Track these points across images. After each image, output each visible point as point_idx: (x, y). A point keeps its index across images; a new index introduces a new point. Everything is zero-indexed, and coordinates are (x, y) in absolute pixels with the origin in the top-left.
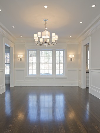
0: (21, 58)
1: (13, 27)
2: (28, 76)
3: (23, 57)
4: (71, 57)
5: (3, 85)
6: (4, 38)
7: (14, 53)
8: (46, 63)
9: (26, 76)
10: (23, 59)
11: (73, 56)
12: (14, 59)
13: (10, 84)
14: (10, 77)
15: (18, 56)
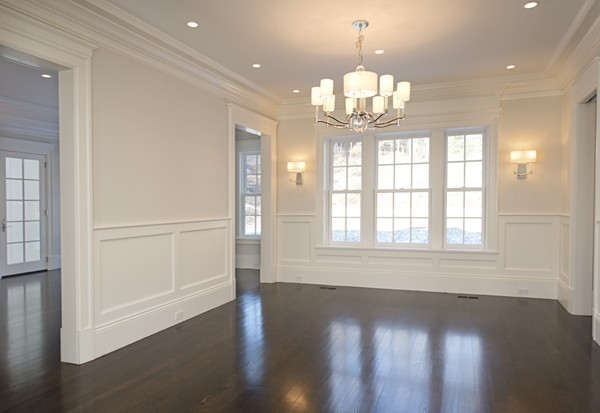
0: (299, 175)
1: (256, 66)
2: (324, 246)
3: (306, 171)
4: (523, 162)
5: (225, 274)
6: (230, 109)
7: (274, 157)
8: (402, 190)
9: (318, 246)
10: (305, 178)
11: (532, 155)
12: (274, 180)
13: (259, 270)
14: (260, 245)
15: (290, 166)
